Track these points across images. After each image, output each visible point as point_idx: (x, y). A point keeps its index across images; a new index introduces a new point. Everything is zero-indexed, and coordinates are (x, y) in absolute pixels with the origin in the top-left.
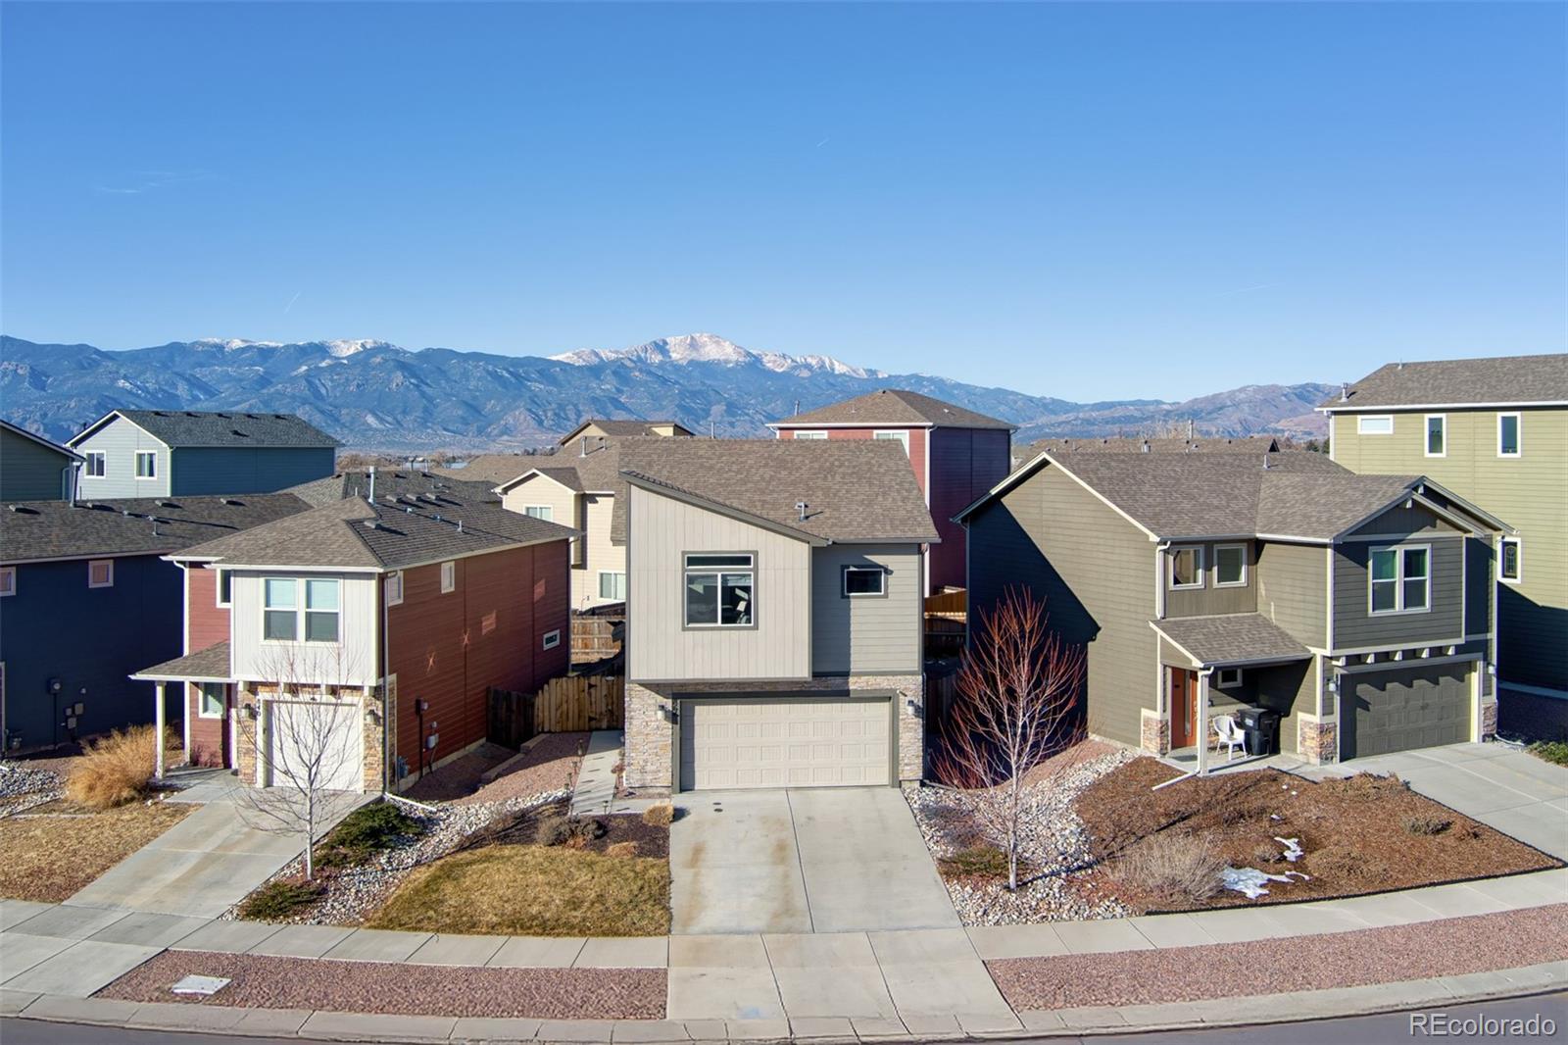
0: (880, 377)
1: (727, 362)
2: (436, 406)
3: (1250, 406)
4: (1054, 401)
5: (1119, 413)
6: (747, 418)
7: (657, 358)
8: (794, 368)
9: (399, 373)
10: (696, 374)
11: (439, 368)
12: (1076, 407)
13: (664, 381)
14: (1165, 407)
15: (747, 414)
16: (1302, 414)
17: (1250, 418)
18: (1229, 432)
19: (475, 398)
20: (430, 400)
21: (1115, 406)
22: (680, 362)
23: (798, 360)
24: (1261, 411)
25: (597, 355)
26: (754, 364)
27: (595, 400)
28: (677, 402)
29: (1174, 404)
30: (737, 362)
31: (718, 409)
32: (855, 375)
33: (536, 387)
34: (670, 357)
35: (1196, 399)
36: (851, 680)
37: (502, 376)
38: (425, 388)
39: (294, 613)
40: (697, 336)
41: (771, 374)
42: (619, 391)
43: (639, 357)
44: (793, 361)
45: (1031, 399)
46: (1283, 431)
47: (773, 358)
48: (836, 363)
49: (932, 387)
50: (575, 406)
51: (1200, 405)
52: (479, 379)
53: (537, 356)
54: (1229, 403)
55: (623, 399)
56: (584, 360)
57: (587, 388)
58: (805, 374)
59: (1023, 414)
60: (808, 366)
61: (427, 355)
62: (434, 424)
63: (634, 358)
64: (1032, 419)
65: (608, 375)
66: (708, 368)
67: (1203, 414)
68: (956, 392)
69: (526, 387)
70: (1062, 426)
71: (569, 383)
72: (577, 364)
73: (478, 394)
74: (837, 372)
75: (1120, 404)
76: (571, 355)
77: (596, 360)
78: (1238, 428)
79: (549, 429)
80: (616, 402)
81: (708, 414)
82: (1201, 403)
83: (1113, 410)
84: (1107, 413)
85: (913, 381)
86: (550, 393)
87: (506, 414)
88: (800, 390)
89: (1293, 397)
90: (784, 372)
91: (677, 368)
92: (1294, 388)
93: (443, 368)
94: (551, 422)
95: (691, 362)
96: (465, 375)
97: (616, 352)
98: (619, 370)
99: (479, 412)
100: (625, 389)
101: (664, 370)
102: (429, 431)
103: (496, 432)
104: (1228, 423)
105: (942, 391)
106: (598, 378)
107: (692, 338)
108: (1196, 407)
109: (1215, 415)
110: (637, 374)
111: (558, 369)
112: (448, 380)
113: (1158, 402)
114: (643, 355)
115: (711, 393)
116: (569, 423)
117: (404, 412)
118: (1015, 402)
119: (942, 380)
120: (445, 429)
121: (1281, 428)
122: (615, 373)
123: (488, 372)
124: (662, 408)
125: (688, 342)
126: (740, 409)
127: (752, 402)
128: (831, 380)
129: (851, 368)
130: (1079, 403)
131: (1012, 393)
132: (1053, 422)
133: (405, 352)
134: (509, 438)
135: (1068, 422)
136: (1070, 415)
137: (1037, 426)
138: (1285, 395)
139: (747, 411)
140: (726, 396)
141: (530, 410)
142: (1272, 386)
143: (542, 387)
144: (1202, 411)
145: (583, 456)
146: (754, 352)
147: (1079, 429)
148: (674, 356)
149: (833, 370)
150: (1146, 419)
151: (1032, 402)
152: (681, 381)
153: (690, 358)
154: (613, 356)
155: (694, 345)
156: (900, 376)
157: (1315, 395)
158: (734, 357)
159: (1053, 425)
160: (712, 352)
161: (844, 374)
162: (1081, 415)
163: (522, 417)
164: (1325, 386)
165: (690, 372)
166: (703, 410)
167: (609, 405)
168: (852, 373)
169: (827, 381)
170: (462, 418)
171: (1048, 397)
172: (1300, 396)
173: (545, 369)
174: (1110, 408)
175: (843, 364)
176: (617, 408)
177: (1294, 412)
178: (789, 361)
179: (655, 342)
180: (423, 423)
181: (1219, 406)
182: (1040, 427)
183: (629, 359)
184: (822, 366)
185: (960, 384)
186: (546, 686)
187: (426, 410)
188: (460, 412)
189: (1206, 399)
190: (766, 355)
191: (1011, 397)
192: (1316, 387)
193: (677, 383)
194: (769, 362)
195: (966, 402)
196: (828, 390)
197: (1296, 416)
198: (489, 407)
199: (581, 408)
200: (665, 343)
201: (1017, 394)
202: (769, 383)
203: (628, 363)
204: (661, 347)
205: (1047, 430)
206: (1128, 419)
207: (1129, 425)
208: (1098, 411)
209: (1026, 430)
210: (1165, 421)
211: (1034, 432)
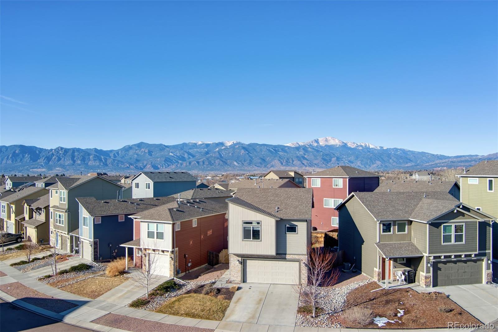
0: (384, 149)
1: (336, 145)
2: (253, 159)
4: (441, 155)
5: (463, 159)
6: (343, 162)
7: (316, 144)
8: (357, 147)
9: (243, 150)
10: (327, 149)
11: (254, 149)
12: (449, 157)
13: (318, 151)
14: (479, 157)
15: (343, 161)
19: (264, 157)
20: (251, 158)
22: (323, 145)
23: (358, 144)
25: (298, 144)
26: (345, 146)
27: (297, 157)
28: (322, 157)
29: (482, 156)
30: (340, 145)
31: (334, 159)
32: (376, 148)
33: (281, 153)
34: (319, 144)
35: (490, 154)
36: (287, 256)
37: (271, 151)
38: (250, 154)
39: (154, 232)
40: (327, 137)
41: (350, 148)
42: (305, 154)
43: (310, 144)
44: (357, 144)
45: (433, 155)
47: (351, 144)
48: (370, 145)
49: (401, 152)
50: (292, 159)
51: (491, 156)
52: (265, 151)
53: (281, 145)
55: (306, 157)
56: (294, 145)
57: (295, 154)
58: (361, 148)
59: (431, 160)
60: (361, 146)
61: (250, 145)
62: (252, 164)
63: (309, 145)
64: (434, 161)
65: (301, 150)
66: (331, 147)
68: (409, 153)
69: (277, 153)
70: (444, 163)
71: (290, 152)
72: (292, 147)
73: (264, 156)
74: (370, 148)
75: (464, 156)
76: (291, 144)
77: (298, 145)
79: (285, 165)
80: (304, 158)
81: (331, 161)
82: (492, 155)
83: (461, 158)
84: (459, 159)
85: (395, 150)
86: (285, 155)
87: (272, 161)
88: (359, 153)
90: (354, 148)
91: (321, 147)
93: (255, 148)
94: (285, 164)
95: (326, 146)
96: (261, 150)
97: (304, 143)
98: (305, 148)
99: (265, 161)
100: (306, 154)
101: (318, 148)
102: (251, 166)
103: (269, 167)
105: (404, 153)
106: (298, 150)
107: (326, 138)
108: (490, 157)
110: (310, 149)
111: (287, 148)
112: (256, 152)
113: (477, 155)
114: (311, 143)
115: (332, 154)
116: (290, 164)
117: (245, 161)
118: (428, 156)
119: (404, 150)
120: (256, 166)
122: (303, 149)
123: (268, 150)
124: (317, 159)
125: (325, 139)
126: (340, 159)
127: (345, 157)
128: (369, 150)
129: (375, 146)
130: (450, 156)
131: (427, 153)
133: (244, 144)
134: (274, 168)
135: (445, 162)
136: (446, 160)
137: (435, 163)
139: (342, 160)
140: (336, 155)
141: (279, 160)
143: (282, 153)
144: (492, 158)
145: (255, 184)
146: (345, 142)
147: (450, 164)
148: (321, 144)
149: (369, 147)
150: (472, 161)
151: (434, 156)
152: (323, 151)
153: (325, 144)
154: (303, 144)
155: (326, 140)
156: (390, 148)
158: (339, 144)
159: (441, 163)
160: (332, 142)
161: (373, 148)
162: (450, 160)
163: (277, 162)
165: (325, 148)
166: (329, 159)
167: (302, 158)
168: (375, 148)
169: (367, 150)
170: (260, 163)
171: (439, 154)
173: (283, 148)
174: (460, 157)
175: (373, 145)
176: (304, 159)
178: (356, 144)
179: (315, 140)
180: (250, 164)
182: (437, 164)
183: (308, 145)
184: (366, 146)
185: (409, 151)
186: (222, 251)
187: (250, 160)
188: (260, 161)
189: (494, 154)
190: (349, 143)
191: (427, 154)
193: (322, 152)
194: (349, 145)
195: (412, 156)
196: (368, 153)
198: (268, 159)
199: (293, 159)
200: (318, 140)
201: (429, 153)
202: (349, 151)
203: (307, 146)
204: (317, 141)
205: (439, 165)
206: (466, 161)
207: (466, 163)
208: (456, 158)
209: (432, 165)
210: (479, 161)
211: (434, 165)
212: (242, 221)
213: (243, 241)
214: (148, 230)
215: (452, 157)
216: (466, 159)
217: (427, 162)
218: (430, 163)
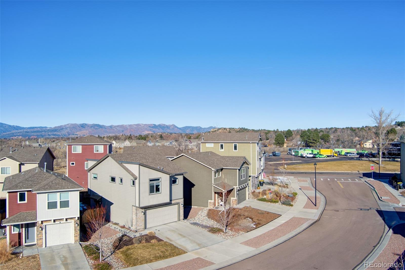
3: (70, 129)
4: (17, 126)
5: (36, 130)
12: (23, 128)
14: (48, 128)
16: (82, 131)
17: (70, 131)
18: (64, 135)
21: (34, 128)
24: (72, 130)
29: (50, 128)
35: (56, 127)
36: (172, 201)
39: (56, 202)
45: (10, 126)
46: (78, 135)
51: (57, 128)
54: (64, 128)
59: (8, 130)
64: (11, 131)
67: (58, 130)
70: (19, 133)
75: (36, 127)
78: (67, 134)
83: (34, 129)
84: (32, 130)
89: (80, 126)
92: (81, 125)
104: (64, 133)
108: (56, 129)
109: (61, 131)
113: (46, 127)
118: (5, 127)
121: (77, 134)
130: (24, 127)
131: (4, 124)
132: (17, 132)
135: (21, 132)
136: (22, 130)
137: (12, 133)
138: (78, 126)
142: (75, 124)
144: (57, 130)
147: (24, 134)
150: (43, 132)
151: (11, 127)
157: (85, 126)
159: (17, 133)
162: (25, 130)
164: (88, 124)
171: (15, 125)
172: (82, 126)
174: (33, 128)
177: (80, 130)
181: (62, 128)
182: (13, 134)
186: (85, 213)
189: (59, 127)
191: (4, 125)
192: (86, 124)
197: (81, 131)
201: (6, 124)
205: (15, 134)
206: (38, 131)
207: (38, 133)
208: (30, 129)
209: (9, 134)
210: (48, 132)
211: (11, 135)
212: (149, 179)
213: (149, 195)
214: (48, 201)
215: (27, 128)
216: (38, 130)
217: (4, 132)
218: (7, 133)
